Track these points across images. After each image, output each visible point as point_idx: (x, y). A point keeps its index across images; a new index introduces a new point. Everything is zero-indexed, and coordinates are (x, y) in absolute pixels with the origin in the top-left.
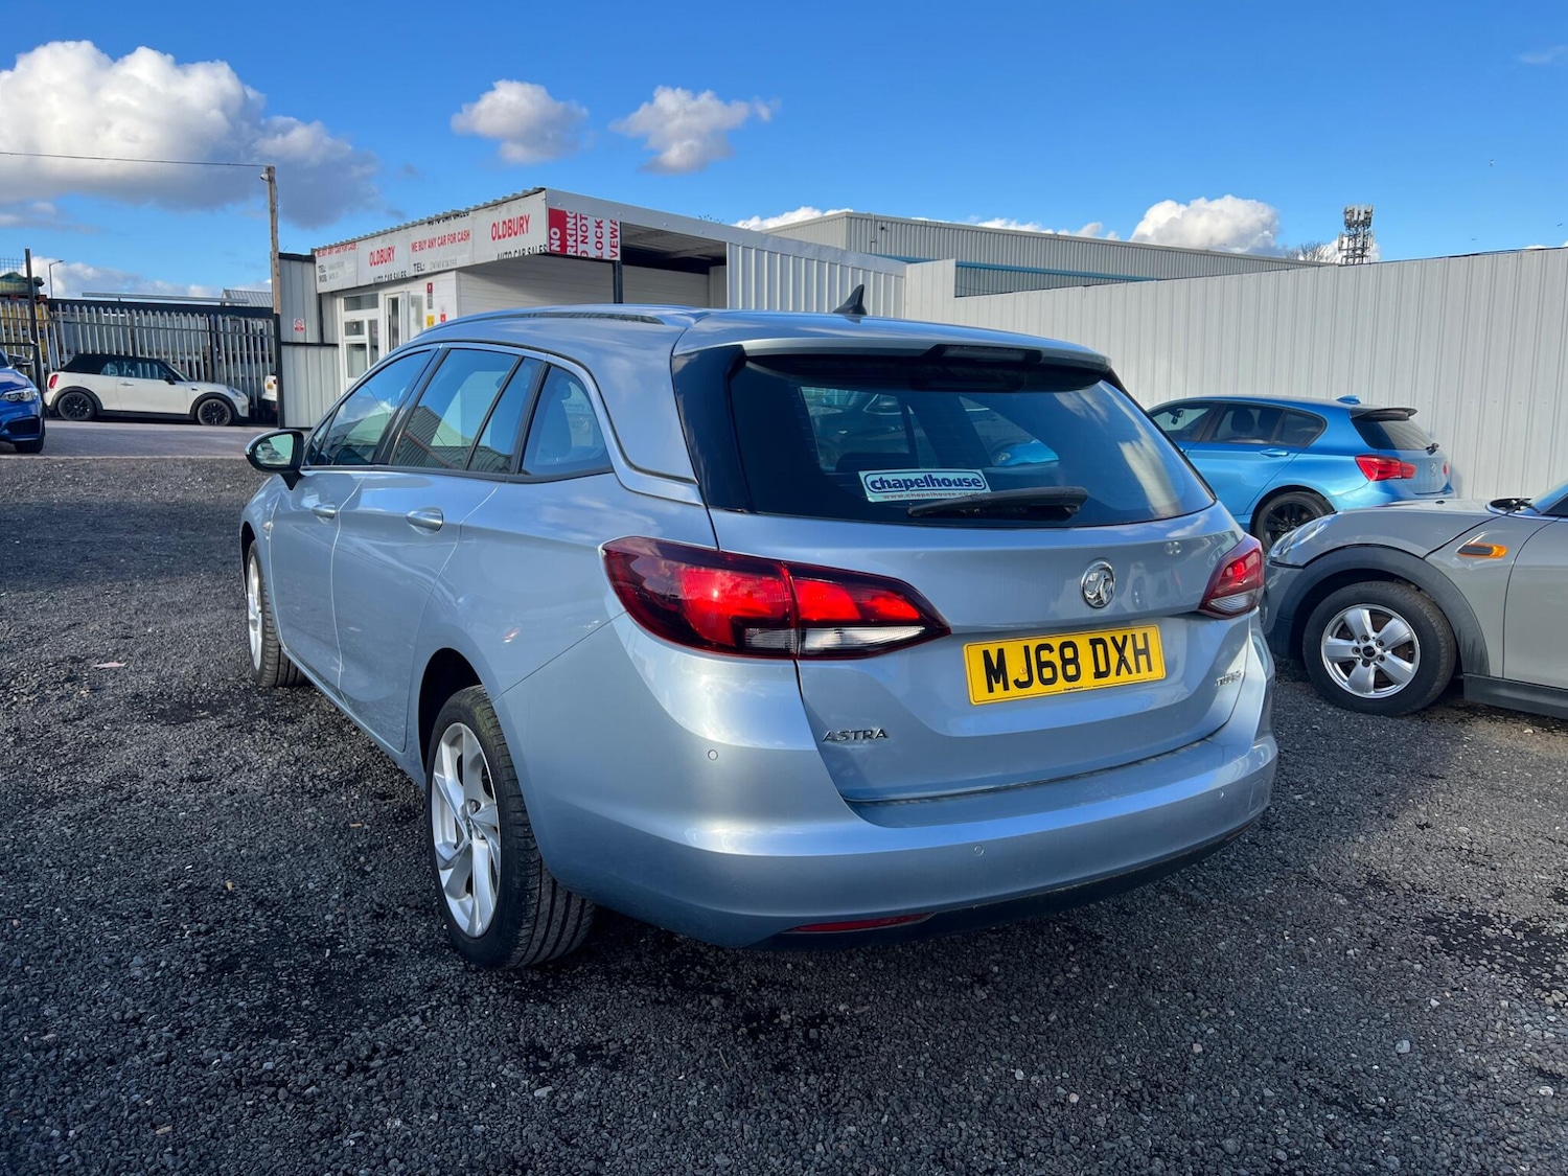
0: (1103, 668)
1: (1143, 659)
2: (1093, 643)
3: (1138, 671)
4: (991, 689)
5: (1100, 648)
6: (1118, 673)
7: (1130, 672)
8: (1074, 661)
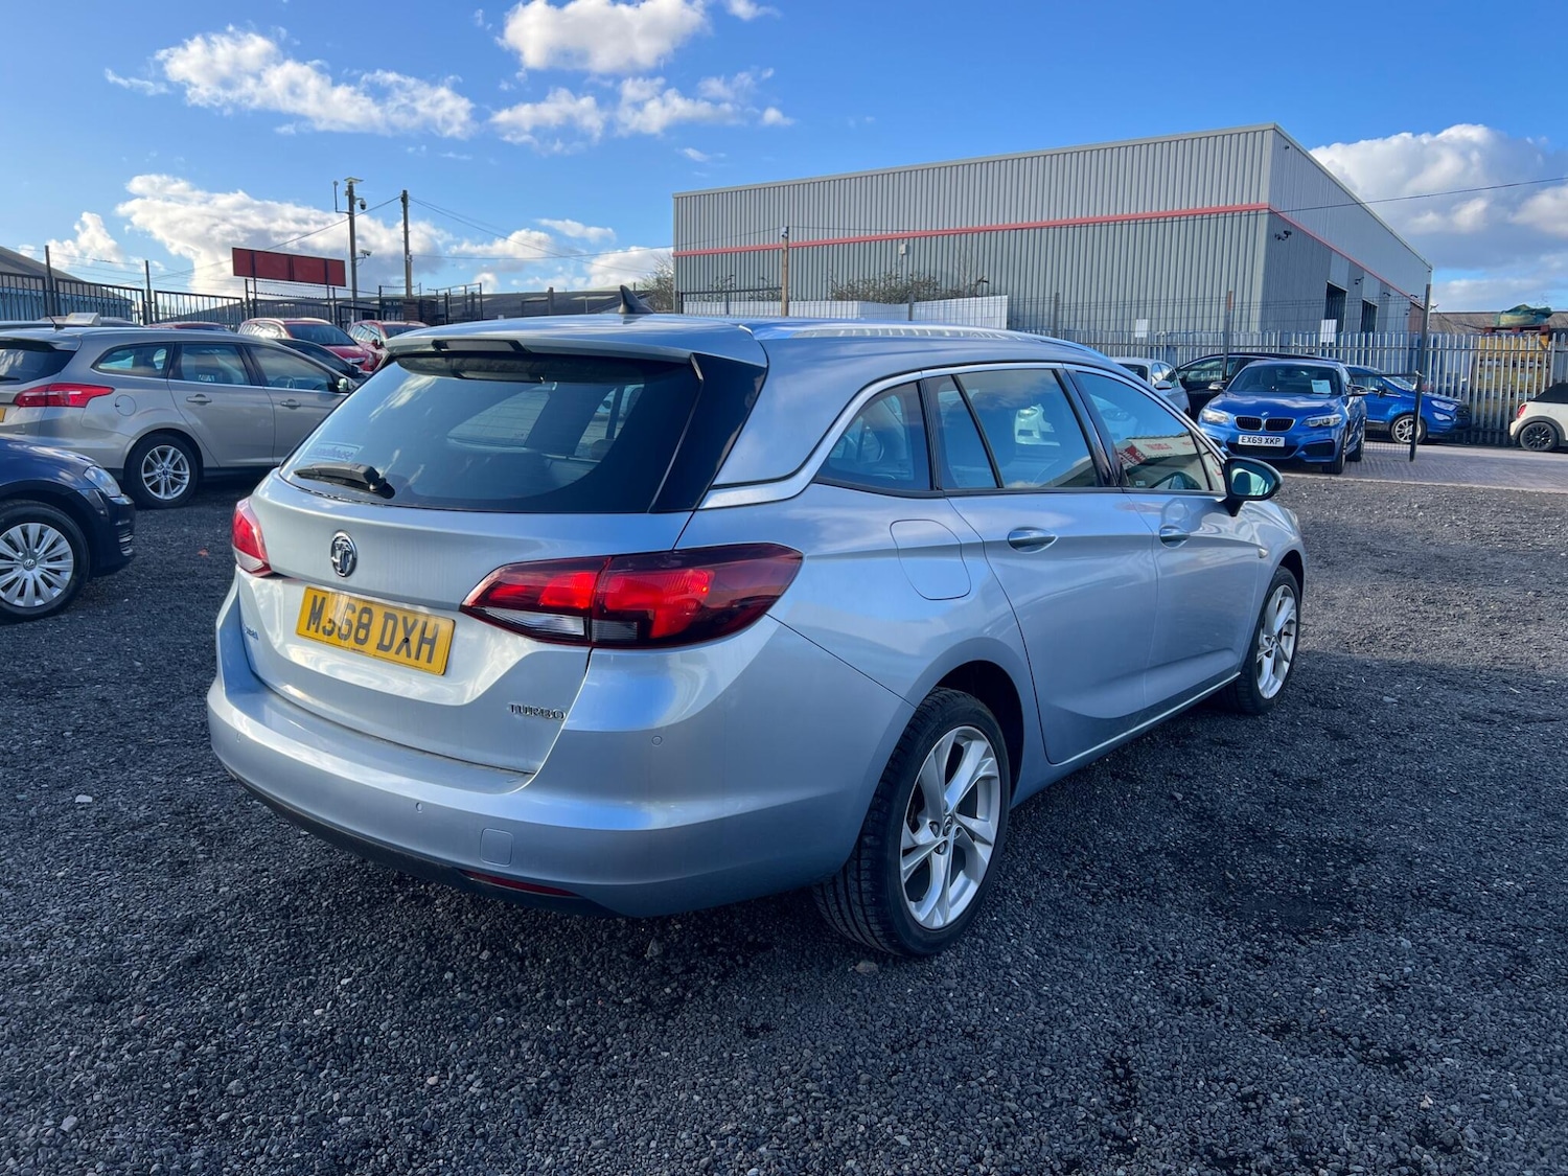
0: (386, 642)
1: (426, 648)
2: (388, 616)
3: (417, 658)
4: (308, 629)
5: (391, 623)
6: (397, 653)
7: (409, 655)
8: (367, 627)
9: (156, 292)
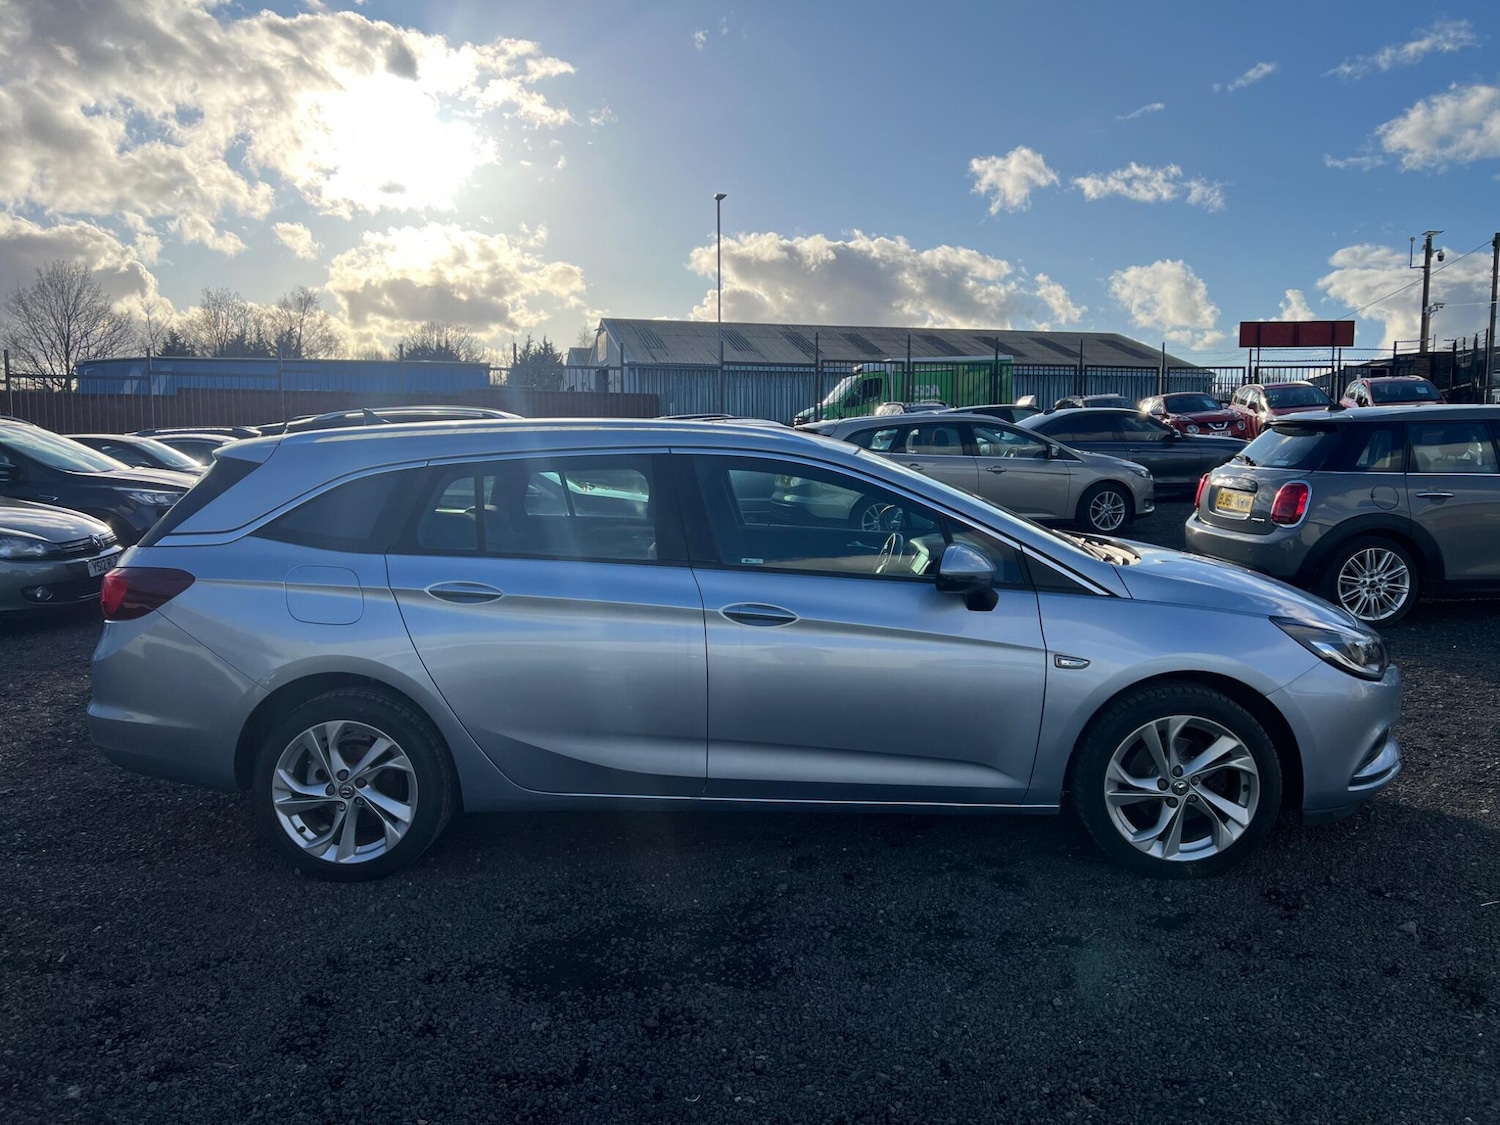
9: (1086, 366)
